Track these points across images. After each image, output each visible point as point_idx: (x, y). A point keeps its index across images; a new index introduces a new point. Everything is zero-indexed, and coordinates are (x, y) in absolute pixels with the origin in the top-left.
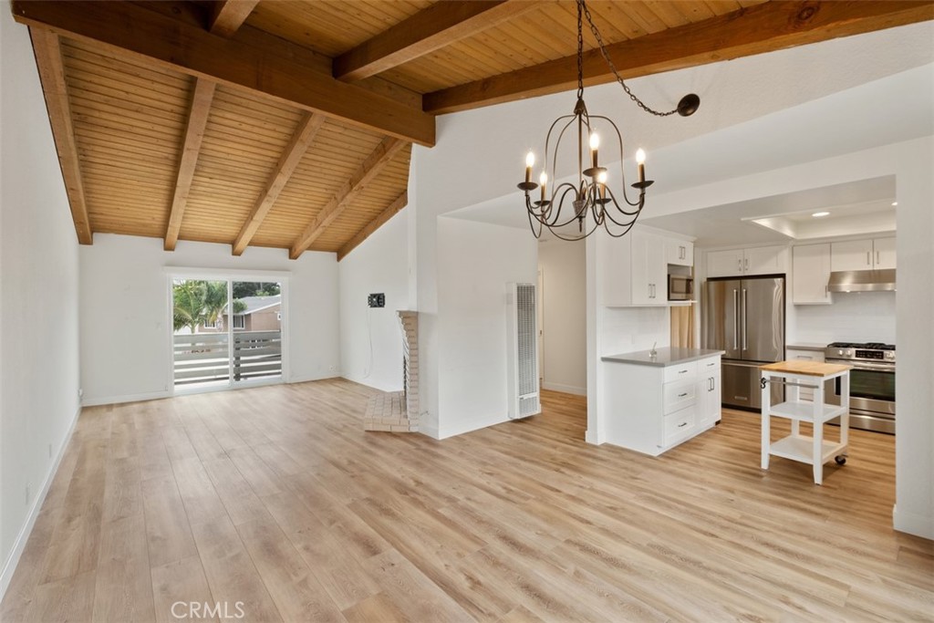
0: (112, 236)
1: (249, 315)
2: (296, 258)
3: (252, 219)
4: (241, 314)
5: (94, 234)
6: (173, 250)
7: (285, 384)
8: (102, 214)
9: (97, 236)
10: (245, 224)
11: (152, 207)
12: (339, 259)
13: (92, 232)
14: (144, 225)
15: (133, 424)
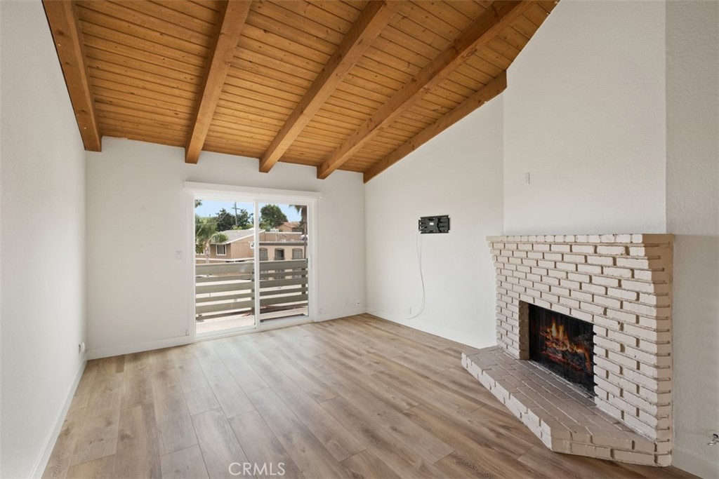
0: (124, 142)
1: (230, 244)
2: (323, 178)
3: (302, 112)
4: (224, 243)
5: (103, 137)
6: (196, 163)
7: (314, 323)
8: (111, 103)
9: (106, 141)
10: (284, 127)
11: (177, 92)
12: (366, 180)
13: (101, 135)
14: (164, 125)
15: (152, 405)
